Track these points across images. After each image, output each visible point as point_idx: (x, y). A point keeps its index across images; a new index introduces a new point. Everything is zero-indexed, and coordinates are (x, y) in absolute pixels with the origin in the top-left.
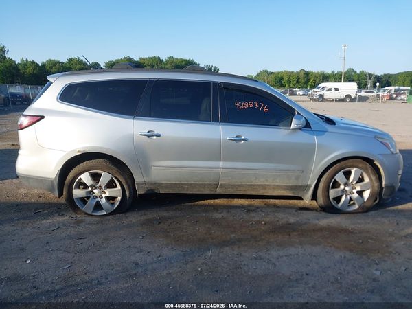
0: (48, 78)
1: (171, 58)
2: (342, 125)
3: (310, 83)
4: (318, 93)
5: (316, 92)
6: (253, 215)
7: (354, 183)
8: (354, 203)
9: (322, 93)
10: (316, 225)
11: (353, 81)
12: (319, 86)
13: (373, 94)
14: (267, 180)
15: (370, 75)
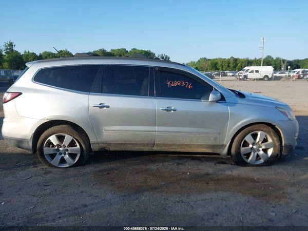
0: (27, 64)
1: (134, 49)
2: (251, 98)
3: (238, 67)
4: (243, 75)
5: (242, 73)
6: (181, 167)
7: (260, 143)
8: (260, 159)
9: (245, 74)
10: (230, 175)
11: (270, 65)
12: (244, 69)
13: (286, 74)
14: (192, 141)
15: (284, 61)
